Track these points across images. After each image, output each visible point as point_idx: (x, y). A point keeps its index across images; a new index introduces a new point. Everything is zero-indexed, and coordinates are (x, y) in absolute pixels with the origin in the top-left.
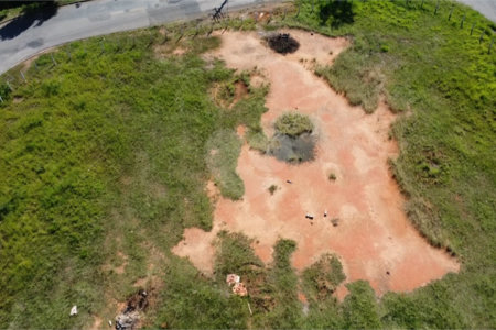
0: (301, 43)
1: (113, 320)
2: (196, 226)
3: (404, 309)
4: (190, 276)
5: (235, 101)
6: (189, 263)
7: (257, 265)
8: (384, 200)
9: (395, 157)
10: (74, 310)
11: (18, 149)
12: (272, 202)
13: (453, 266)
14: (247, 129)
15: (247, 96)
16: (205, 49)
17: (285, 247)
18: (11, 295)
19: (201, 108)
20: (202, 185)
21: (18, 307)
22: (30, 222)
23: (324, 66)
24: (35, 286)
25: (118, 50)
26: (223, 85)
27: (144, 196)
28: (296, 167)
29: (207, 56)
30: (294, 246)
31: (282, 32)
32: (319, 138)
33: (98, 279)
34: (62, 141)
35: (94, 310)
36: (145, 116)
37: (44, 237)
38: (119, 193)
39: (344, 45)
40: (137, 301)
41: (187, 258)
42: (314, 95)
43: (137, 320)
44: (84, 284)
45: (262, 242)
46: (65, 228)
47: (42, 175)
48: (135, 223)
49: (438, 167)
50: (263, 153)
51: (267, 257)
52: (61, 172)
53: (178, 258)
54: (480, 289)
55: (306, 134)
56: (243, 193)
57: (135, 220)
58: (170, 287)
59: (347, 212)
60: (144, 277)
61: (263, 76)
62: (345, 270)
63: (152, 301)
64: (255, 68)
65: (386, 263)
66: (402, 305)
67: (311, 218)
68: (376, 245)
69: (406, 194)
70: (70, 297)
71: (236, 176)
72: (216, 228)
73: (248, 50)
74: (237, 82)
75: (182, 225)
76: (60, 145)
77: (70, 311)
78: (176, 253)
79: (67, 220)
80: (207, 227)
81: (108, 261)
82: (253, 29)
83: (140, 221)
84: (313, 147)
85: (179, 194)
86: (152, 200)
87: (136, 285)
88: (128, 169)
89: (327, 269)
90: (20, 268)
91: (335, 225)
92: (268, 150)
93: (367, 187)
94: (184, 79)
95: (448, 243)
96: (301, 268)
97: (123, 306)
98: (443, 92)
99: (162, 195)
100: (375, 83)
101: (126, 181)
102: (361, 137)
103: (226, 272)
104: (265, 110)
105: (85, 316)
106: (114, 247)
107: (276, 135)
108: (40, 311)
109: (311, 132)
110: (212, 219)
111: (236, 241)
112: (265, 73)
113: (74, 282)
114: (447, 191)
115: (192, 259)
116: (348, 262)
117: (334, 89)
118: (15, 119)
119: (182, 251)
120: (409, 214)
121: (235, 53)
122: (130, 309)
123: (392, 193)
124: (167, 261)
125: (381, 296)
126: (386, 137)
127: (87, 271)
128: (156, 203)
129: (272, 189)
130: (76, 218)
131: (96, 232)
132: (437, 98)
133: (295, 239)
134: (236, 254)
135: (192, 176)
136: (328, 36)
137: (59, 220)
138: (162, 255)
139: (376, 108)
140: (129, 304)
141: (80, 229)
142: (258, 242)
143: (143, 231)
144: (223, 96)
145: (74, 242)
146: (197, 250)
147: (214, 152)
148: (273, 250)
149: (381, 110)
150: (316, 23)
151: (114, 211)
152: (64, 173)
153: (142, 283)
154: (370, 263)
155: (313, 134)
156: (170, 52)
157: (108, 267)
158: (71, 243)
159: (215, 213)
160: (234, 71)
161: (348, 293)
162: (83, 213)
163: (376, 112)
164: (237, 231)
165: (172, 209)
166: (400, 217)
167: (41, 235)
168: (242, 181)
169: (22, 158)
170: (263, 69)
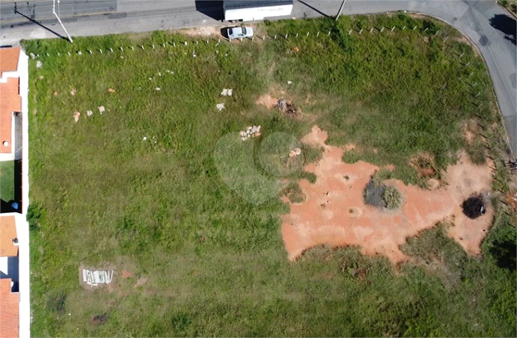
0: (474, 221)
1: (283, 98)
2: (329, 137)
3: (273, 225)
4: (301, 132)
5: (416, 168)
6: (308, 133)
7: (304, 164)
8: (334, 236)
9: (363, 251)
10: (289, 82)
11: (385, 46)
12: (340, 176)
13: (292, 257)
14: (391, 170)
15: (419, 175)
16: (471, 153)
17: (312, 178)
18: (300, 56)
19: (411, 146)
20: (353, 142)
21: (294, 60)
22: (337, 59)
23: (447, 231)
24: (303, 65)
25: (473, 95)
26: (432, 162)
27: (349, 112)
28: (360, 193)
29: (462, 154)
30: (312, 182)
31: (490, 210)
32: (381, 210)
33: (304, 92)
34: (390, 68)
35: (289, 91)
36: (406, 114)
37: (327, 66)
38: (351, 101)
39: (470, 251)
40: (291, 109)
41: (311, 132)
42: (418, 217)
43: (282, 108)
44: (302, 86)
45: (316, 168)
46: (331, 76)
47: (366, 60)
48: (333, 108)
49: (353, 275)
50: (372, 178)
51: (308, 168)
52: (367, 70)
53: (312, 127)
54: (278, 265)
55: (384, 204)
56: (346, 162)
57: (334, 108)
58: (296, 123)
59: (329, 214)
60: (302, 111)
61: (438, 188)
62: (296, 204)
63: (291, 115)
64: (447, 184)
65: (297, 225)
66: (275, 224)
67: (327, 194)
68: (308, 223)
69: (336, 249)
70: (296, 81)
71: (357, 161)
72: (327, 147)
73: (468, 183)
74: (434, 170)
75: (330, 130)
76: (387, 67)
77: (290, 80)
78: (314, 127)
79: (336, 76)
80: (327, 142)
81: (312, 96)
82: (494, 189)
83: (333, 111)
84: (374, 206)
85: (348, 130)
86: (345, 116)
87: (299, 108)
88: (367, 105)
89: (298, 196)
90: (312, 58)
91: (322, 205)
92: (374, 180)
93: (343, 229)
94: (438, 137)
95: (304, 259)
96: (299, 183)
97: (290, 103)
98: (416, 304)
99: (349, 121)
100: (428, 261)
101: (359, 104)
102: (380, 236)
103: (302, 148)
104: (406, 183)
105: (287, 87)
106: (319, 98)
107: (385, 186)
108: (291, 69)
109: (386, 207)
110: (331, 145)
111: (318, 155)
112: (442, 189)
113: (304, 81)
114: (335, 272)
115: (310, 134)
116: (300, 206)
117: (423, 231)
118: (410, 41)
119: (315, 130)
120: (323, 246)
121: (465, 173)
122: (288, 105)
123: (338, 241)
124: (310, 123)
125: (281, 217)
126: (378, 252)
127: (308, 87)
128: (343, 118)
129: (347, 178)
130: (336, 79)
131: (328, 89)
132: (411, 298)
133: (316, 183)
134: (310, 154)
135: (359, 137)
136: (482, 242)
137: (336, 72)
138: (314, 120)
139: (403, 252)
140: (290, 105)
141: (330, 82)
142: (316, 165)
143: (328, 112)
144: (421, 160)
145: (324, 80)
146: (316, 137)
147: (375, 151)
148: (311, 172)
149: (401, 256)
150: (498, 237)
151: (340, 98)
152: (366, 71)
153: (299, 110)
154: (299, 217)
155: (384, 208)
156: (469, 130)
157: (309, 96)
158: (323, 79)
159: (336, 147)
160: (445, 170)
161: (284, 202)
162: (340, 82)
163: (400, 253)
164: (324, 156)
165: (339, 126)
166: (323, 241)
167: (329, 64)
168: (354, 162)
169: (378, 49)
170: (446, 189)
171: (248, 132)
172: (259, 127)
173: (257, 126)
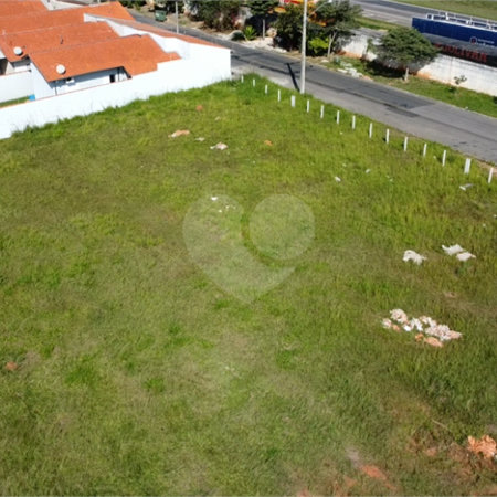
171: (416, 322)
172: (456, 335)
173: (453, 327)
